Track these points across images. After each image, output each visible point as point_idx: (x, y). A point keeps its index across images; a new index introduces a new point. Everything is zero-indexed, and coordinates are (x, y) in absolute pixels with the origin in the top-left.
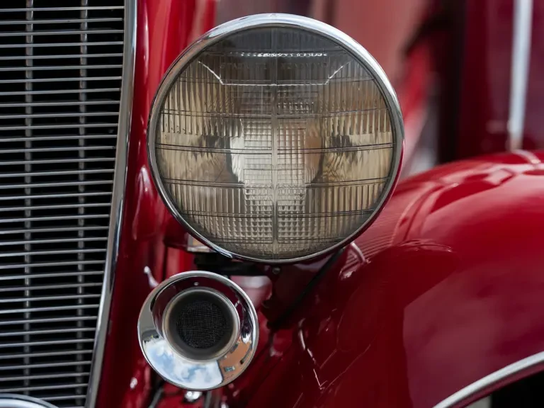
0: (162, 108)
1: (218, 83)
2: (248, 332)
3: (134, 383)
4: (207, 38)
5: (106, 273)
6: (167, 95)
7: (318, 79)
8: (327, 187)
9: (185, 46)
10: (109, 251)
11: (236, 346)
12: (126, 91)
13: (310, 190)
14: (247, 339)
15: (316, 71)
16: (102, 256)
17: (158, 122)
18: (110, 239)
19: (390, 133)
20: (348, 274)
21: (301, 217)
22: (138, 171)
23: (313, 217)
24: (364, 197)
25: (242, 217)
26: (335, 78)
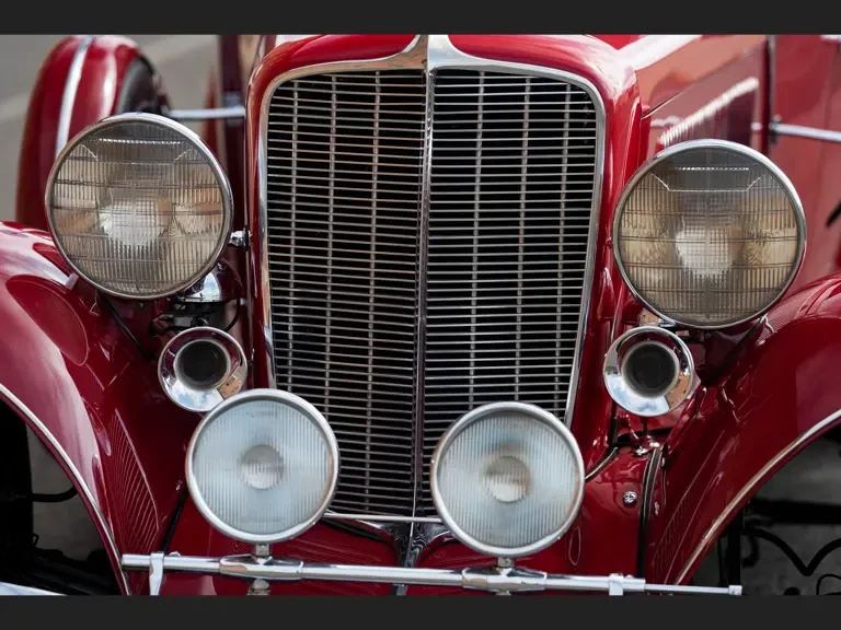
0: (623, 209)
1: (665, 189)
2: (686, 367)
3: (595, 442)
4: (656, 158)
5: (577, 350)
6: (627, 199)
7: (741, 187)
8: (747, 269)
9: (640, 164)
10: (579, 332)
11: (679, 381)
12: (595, 210)
13: (735, 271)
14: (686, 372)
15: (740, 180)
16: (574, 335)
17: (620, 220)
18: (580, 323)
19: (795, 229)
20: (762, 342)
21: (727, 293)
22: (603, 270)
23: (737, 293)
24: (775, 277)
25: (682, 292)
26: (754, 186)
